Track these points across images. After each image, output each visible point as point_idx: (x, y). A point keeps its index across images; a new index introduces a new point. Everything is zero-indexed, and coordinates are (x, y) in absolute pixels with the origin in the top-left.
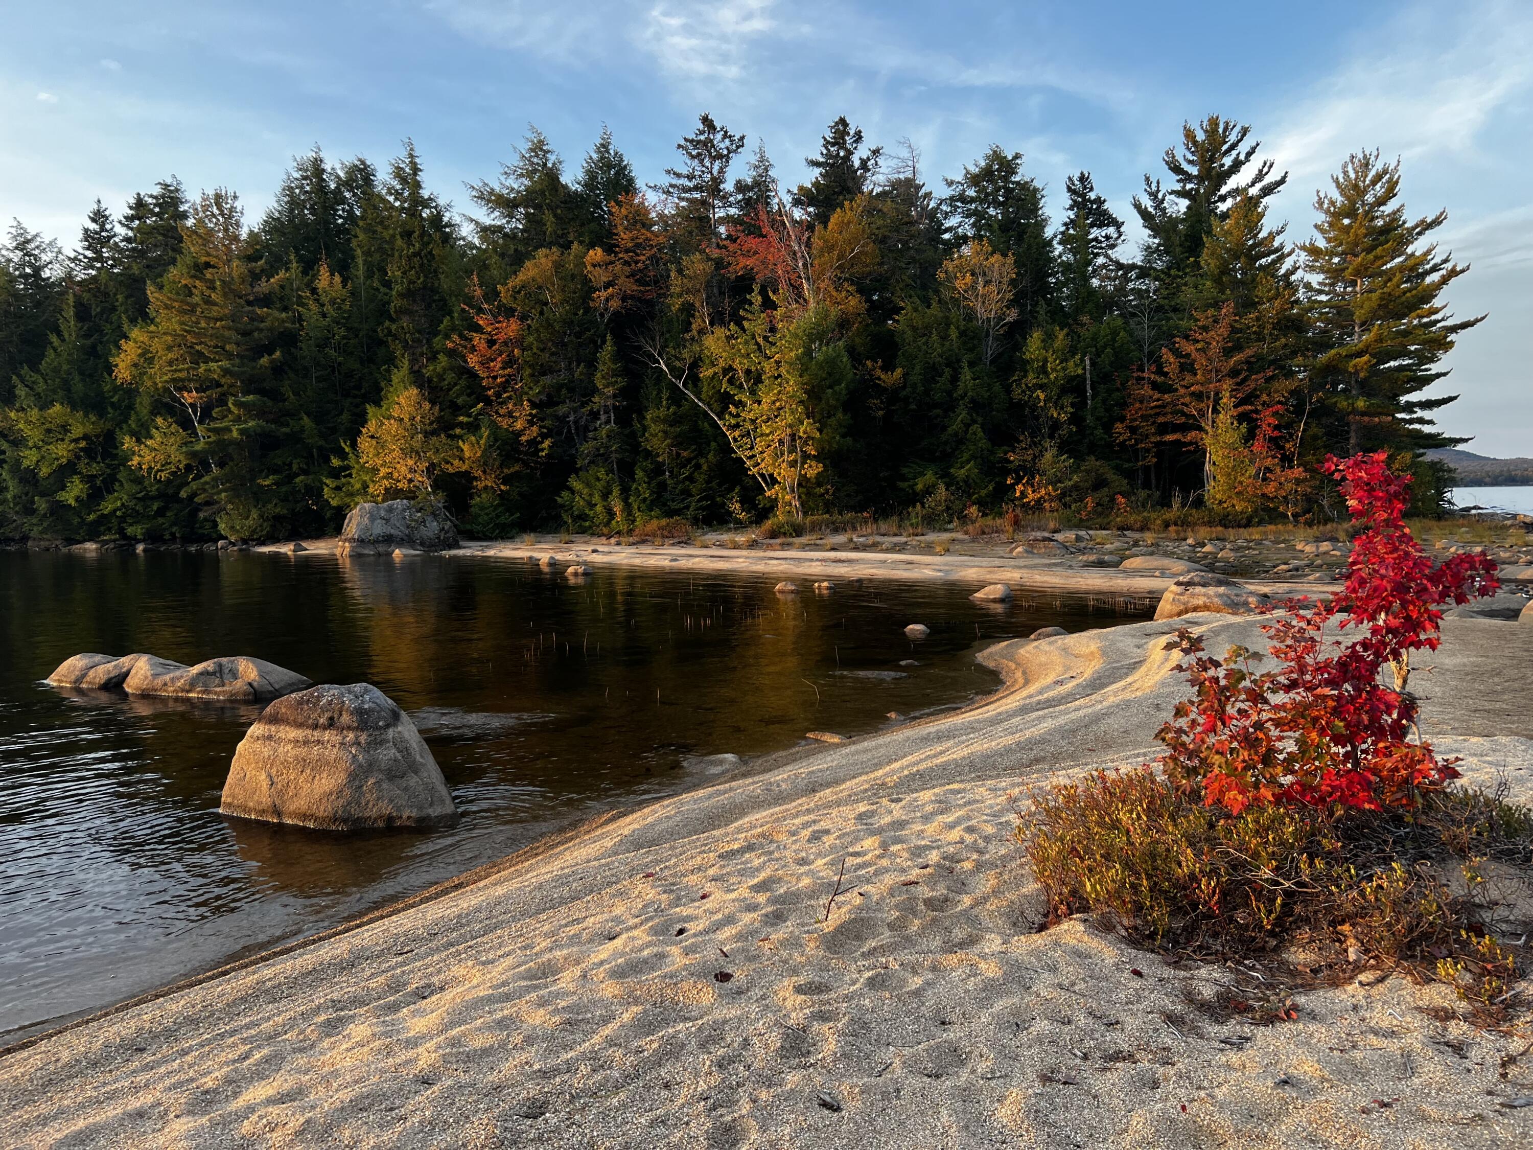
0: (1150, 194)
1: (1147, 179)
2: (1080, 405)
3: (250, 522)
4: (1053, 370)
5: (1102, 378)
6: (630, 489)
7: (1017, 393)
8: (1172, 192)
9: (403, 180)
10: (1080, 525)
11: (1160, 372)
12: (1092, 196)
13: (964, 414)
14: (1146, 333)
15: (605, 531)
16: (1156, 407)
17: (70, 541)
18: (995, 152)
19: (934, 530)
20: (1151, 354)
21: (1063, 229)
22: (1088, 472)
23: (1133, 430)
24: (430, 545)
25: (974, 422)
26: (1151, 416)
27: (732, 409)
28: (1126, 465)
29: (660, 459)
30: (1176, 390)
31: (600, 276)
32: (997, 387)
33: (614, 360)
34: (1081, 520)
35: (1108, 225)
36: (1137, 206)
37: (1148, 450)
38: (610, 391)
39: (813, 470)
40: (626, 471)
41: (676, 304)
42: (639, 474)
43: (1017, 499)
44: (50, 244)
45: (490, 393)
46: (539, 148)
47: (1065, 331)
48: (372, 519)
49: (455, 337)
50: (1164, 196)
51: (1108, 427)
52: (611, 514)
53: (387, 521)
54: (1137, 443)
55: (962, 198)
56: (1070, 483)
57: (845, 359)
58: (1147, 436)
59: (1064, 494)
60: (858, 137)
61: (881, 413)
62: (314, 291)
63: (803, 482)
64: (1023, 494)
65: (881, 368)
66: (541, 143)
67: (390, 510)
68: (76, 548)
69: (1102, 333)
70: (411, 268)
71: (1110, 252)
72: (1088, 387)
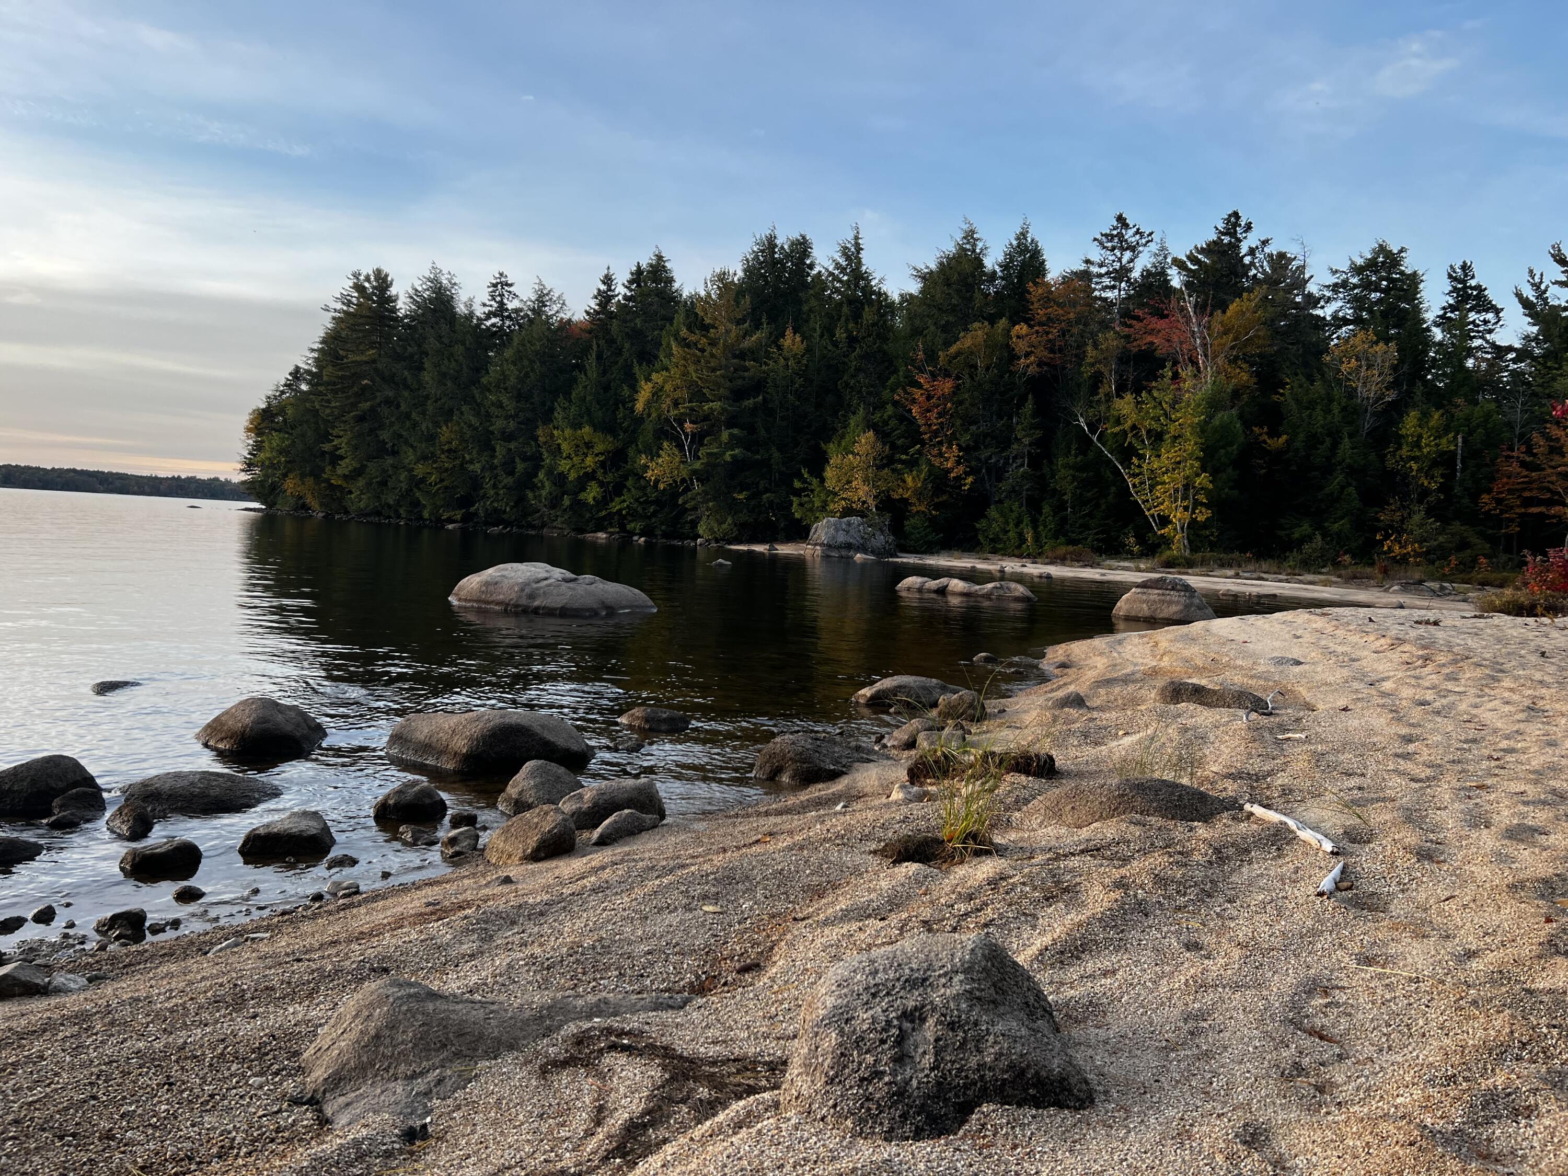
0: (1533, 285)
1: (1531, 271)
2: (1449, 477)
3: (725, 526)
4: (1427, 445)
5: (1471, 454)
6: (1038, 520)
7: (1390, 463)
8: (1556, 283)
9: (848, 258)
10: (1443, 578)
11: (1529, 452)
12: (1473, 283)
13: (1341, 477)
14: (1518, 416)
15: (1016, 552)
16: (1523, 483)
17: (583, 531)
18: (1381, 246)
19: (1309, 572)
20: (1521, 436)
21: (1441, 312)
22: (1453, 535)
23: (1499, 501)
24: (879, 553)
25: (1349, 485)
26: (1517, 490)
27: (1135, 460)
28: (1490, 532)
29: (1065, 497)
30: (1544, 469)
31: (1021, 346)
32: (1372, 457)
33: (1033, 416)
34: (1444, 575)
35: (1487, 311)
36: (1519, 295)
37: (1512, 520)
38: (1026, 441)
39: (1202, 515)
40: (1034, 506)
41: (1087, 371)
42: (1046, 509)
43: (1385, 553)
44: (559, 298)
45: (926, 437)
46: (970, 235)
47: (1441, 411)
48: (837, 530)
49: (900, 391)
50: (1547, 287)
51: (1475, 496)
52: (1023, 540)
53: (848, 532)
54: (1502, 512)
55: (1344, 284)
56: (1435, 543)
57: (1238, 425)
58: (1512, 508)
59: (1428, 552)
60: (1249, 227)
61: (1263, 471)
62: (780, 348)
63: (1193, 523)
64: (1390, 550)
65: (1267, 434)
66: (973, 232)
67: (849, 524)
68: (589, 536)
69: (1476, 415)
70: (869, 336)
71: (1488, 336)
72: (1459, 461)
